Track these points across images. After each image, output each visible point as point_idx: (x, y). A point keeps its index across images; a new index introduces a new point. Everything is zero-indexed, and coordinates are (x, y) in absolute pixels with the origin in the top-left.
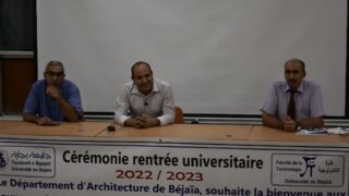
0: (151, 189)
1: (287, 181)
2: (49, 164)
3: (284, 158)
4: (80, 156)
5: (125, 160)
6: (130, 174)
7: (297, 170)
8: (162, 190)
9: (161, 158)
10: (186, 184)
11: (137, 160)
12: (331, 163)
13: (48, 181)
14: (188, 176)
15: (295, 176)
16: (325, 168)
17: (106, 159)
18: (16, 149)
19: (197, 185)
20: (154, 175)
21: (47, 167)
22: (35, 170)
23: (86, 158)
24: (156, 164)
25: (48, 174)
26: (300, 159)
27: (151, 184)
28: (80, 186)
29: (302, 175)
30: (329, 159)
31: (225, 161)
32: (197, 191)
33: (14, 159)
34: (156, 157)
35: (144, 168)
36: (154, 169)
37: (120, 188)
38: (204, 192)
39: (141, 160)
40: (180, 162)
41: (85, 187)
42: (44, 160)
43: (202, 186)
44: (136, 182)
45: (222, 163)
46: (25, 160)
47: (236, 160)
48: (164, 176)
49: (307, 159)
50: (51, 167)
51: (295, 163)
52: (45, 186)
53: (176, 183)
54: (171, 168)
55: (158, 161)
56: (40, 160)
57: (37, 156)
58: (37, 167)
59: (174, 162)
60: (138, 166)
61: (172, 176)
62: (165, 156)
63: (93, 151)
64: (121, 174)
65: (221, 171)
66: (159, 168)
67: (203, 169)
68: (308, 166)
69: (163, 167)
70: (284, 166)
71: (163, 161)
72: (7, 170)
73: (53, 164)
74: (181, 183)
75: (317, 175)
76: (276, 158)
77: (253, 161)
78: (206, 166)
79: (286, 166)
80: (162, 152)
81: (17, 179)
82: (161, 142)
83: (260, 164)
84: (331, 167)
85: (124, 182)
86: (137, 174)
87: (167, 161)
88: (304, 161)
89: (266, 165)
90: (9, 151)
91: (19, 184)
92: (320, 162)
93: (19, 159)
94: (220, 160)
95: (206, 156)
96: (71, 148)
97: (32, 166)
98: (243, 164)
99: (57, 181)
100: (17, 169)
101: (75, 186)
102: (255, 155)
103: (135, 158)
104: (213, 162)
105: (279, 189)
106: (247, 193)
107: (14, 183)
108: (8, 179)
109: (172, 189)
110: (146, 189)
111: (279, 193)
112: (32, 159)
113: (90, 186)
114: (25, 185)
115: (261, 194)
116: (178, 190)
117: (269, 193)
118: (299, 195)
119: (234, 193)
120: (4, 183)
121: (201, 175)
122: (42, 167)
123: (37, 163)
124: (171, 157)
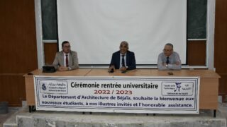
0: (109, 98)
1: (169, 94)
3: (168, 84)
4: (78, 84)
5: (98, 86)
6: (100, 92)
7: (173, 89)
8: (114, 98)
9: (114, 85)
10: (125, 95)
13: (65, 95)
14: (125, 92)
15: (172, 91)
16: (185, 87)
17: (90, 86)
18: (50, 82)
19: (129, 96)
20: (111, 92)
21: (64, 89)
22: (59, 91)
23: (81, 85)
25: (64, 92)
26: (174, 84)
27: (109, 96)
28: (79, 97)
29: (175, 91)
30: (187, 84)
31: (142, 85)
32: (129, 98)
33: (50, 86)
34: (111, 84)
35: (106, 89)
36: (111, 89)
37: (96, 98)
38: (132, 99)
39: (105, 86)
40: (122, 86)
41: (81, 97)
42: (63, 87)
43: (131, 96)
44: (102, 95)
46: (54, 87)
47: (146, 85)
48: (115, 92)
49: (177, 84)
50: (66, 89)
51: (172, 86)
52: (64, 97)
53: (120, 95)
54: (118, 89)
55: (112, 86)
56: (61, 86)
57: (59, 85)
59: (119, 86)
60: (104, 89)
61: (119, 92)
64: (96, 92)
65: (139, 90)
67: (132, 89)
68: (177, 87)
69: (115, 89)
70: (167, 87)
72: (47, 91)
74: (122, 95)
75: (181, 91)
76: (164, 84)
77: (153, 85)
78: (133, 87)
80: (114, 82)
82: (113, 78)
83: (156, 86)
84: (188, 87)
85: (98, 95)
86: (103, 92)
87: (116, 85)
89: (159, 87)
90: (47, 83)
91: (52, 97)
92: (183, 85)
93: (52, 86)
94: (139, 85)
95: (133, 84)
96: (74, 81)
97: (57, 89)
98: (150, 87)
99: (69, 95)
100: (51, 91)
101: (76, 97)
102: (155, 83)
103: (102, 85)
104: (137, 86)
105: (165, 97)
106: (151, 99)
107: (50, 96)
108: (47, 95)
109: (119, 98)
110: (107, 98)
111: (165, 99)
112: (57, 86)
113: (83, 97)
114: (55, 97)
115: (157, 99)
116: (121, 98)
117: (161, 99)
118: (174, 99)
119: (146, 99)
120: (46, 97)
121: (131, 92)
122: (62, 89)
123: (60, 88)
124: (118, 84)
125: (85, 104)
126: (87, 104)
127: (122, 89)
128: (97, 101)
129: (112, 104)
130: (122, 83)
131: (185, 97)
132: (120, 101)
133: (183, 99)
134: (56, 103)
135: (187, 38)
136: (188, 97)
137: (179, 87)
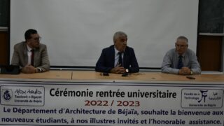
0: (107, 113)
1: (191, 105)
2: (40, 97)
3: (189, 92)
4: (61, 92)
5: (91, 94)
6: (94, 103)
7: (196, 99)
8: (114, 112)
9: (114, 93)
10: (129, 108)
11: (99, 94)
12: (216, 94)
13: (40, 108)
14: (130, 103)
15: (195, 102)
16: (213, 97)
17: (78, 94)
18: (18, 88)
19: (135, 108)
20: (109, 103)
21: (39, 99)
22: (31, 101)
23: (65, 93)
24: (111, 96)
25: (39, 104)
26: (198, 92)
27: (107, 109)
28: (61, 111)
29: (199, 102)
30: (215, 91)
31: (154, 94)
32: (136, 113)
33: (17, 94)
34: (111, 92)
35: (103, 99)
36: (109, 99)
37: (87, 112)
38: (140, 113)
39: (101, 94)
40: (126, 95)
41: (64, 111)
42: (37, 95)
43: (139, 110)
44: (97, 108)
45: (152, 95)
46: (24, 95)
47: (160, 93)
48: (116, 103)
49: (202, 92)
50: (42, 99)
51: (196, 94)
52: (37, 111)
53: (123, 108)
54: (120, 98)
55: (112, 94)
56: (34, 95)
57: (32, 92)
58: (33, 99)
59: (122, 94)
60: (99, 98)
61: (120, 103)
62: (116, 91)
63: (70, 88)
64: (88, 103)
65: (151, 100)
66: (112, 98)
67: (140, 99)
68: (203, 96)
69: (115, 98)
72: (12, 102)
73: (43, 97)
74: (126, 108)
75: (208, 101)
76: (184, 91)
77: (170, 94)
78: (142, 96)
79: (190, 96)
80: (114, 89)
81: (18, 108)
82: (114, 82)
83: (174, 95)
84: (216, 97)
85: (90, 108)
86: (98, 103)
87: (118, 94)
88: (200, 93)
89: (178, 96)
90: (13, 89)
91: (19, 111)
92: (210, 93)
93: (20, 95)
94: (151, 93)
95: (142, 91)
96: (56, 87)
97: (29, 99)
98: (165, 95)
99: (45, 108)
100: (18, 101)
101: (57, 112)
102: (172, 90)
103: (97, 92)
104: (147, 95)
105: (185, 110)
106: (167, 113)
107: (15, 110)
108: (11, 108)
109: (120, 112)
110: (104, 112)
111: (186, 113)
112: (29, 95)
113: (67, 111)
114: (24, 111)
115: (174, 113)
116: (124, 112)
117: (180, 113)
118: (197, 113)
119: (159, 113)
120: (9, 110)
121: (139, 102)
122: (36, 99)
123: (32, 97)
124: (120, 92)
125: (69, 120)
126: (73, 121)
127: (126, 98)
128: (88, 117)
129: (110, 121)
130: (126, 89)
131: (211, 110)
132: (123, 117)
133: (209, 113)
134: (24, 120)
136: (216, 110)
137: (205, 96)
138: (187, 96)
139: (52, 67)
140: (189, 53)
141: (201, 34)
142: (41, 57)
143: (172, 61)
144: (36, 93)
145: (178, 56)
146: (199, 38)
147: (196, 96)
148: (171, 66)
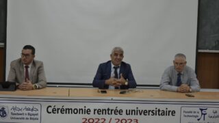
2: (37, 114)
4: (58, 109)
5: (88, 111)
6: (91, 121)
7: (196, 117)
9: (112, 110)
11: (96, 112)
12: (216, 112)
14: (128, 121)
15: (195, 120)
16: (213, 115)
17: (76, 111)
18: (14, 105)
20: (107, 121)
21: (36, 117)
22: (27, 119)
23: (62, 111)
24: (108, 114)
25: (36, 121)
26: (197, 110)
29: (199, 120)
30: (215, 109)
31: (152, 111)
33: (13, 111)
34: (108, 109)
35: (101, 116)
39: (99, 111)
40: (124, 113)
42: (34, 112)
45: (151, 113)
46: (20, 112)
47: (159, 111)
48: (114, 121)
49: (202, 110)
50: (39, 117)
51: (195, 112)
54: (118, 116)
55: (110, 112)
56: (30, 112)
57: (28, 109)
58: (29, 117)
59: (120, 112)
60: (97, 116)
61: (118, 121)
62: (115, 109)
63: (67, 106)
64: (86, 121)
66: (110, 116)
67: (138, 117)
68: (202, 114)
69: (113, 116)
71: (113, 112)
72: (8, 119)
73: (39, 115)
76: (183, 109)
77: (169, 112)
78: (141, 114)
79: (189, 114)
80: (112, 106)
82: (112, 99)
83: (173, 113)
84: (216, 115)
86: (96, 121)
87: (116, 112)
88: (200, 111)
89: (177, 114)
90: (9, 106)
92: (209, 111)
93: (16, 112)
94: (149, 111)
95: (140, 109)
96: (52, 104)
97: (25, 116)
98: (163, 113)
100: (14, 118)
102: (171, 108)
103: (95, 110)
104: (145, 112)
112: (25, 112)
121: (137, 120)
122: (32, 117)
123: (29, 114)
124: (118, 109)
127: (124, 116)
130: (125, 107)
135: (198, 48)
137: (205, 114)
138: (187, 114)
139: (48, 83)
140: (188, 70)
141: (200, 51)
142: (38, 74)
143: (170, 79)
144: (32, 110)
145: (177, 73)
146: (198, 55)
147: (195, 114)
148: (170, 83)
